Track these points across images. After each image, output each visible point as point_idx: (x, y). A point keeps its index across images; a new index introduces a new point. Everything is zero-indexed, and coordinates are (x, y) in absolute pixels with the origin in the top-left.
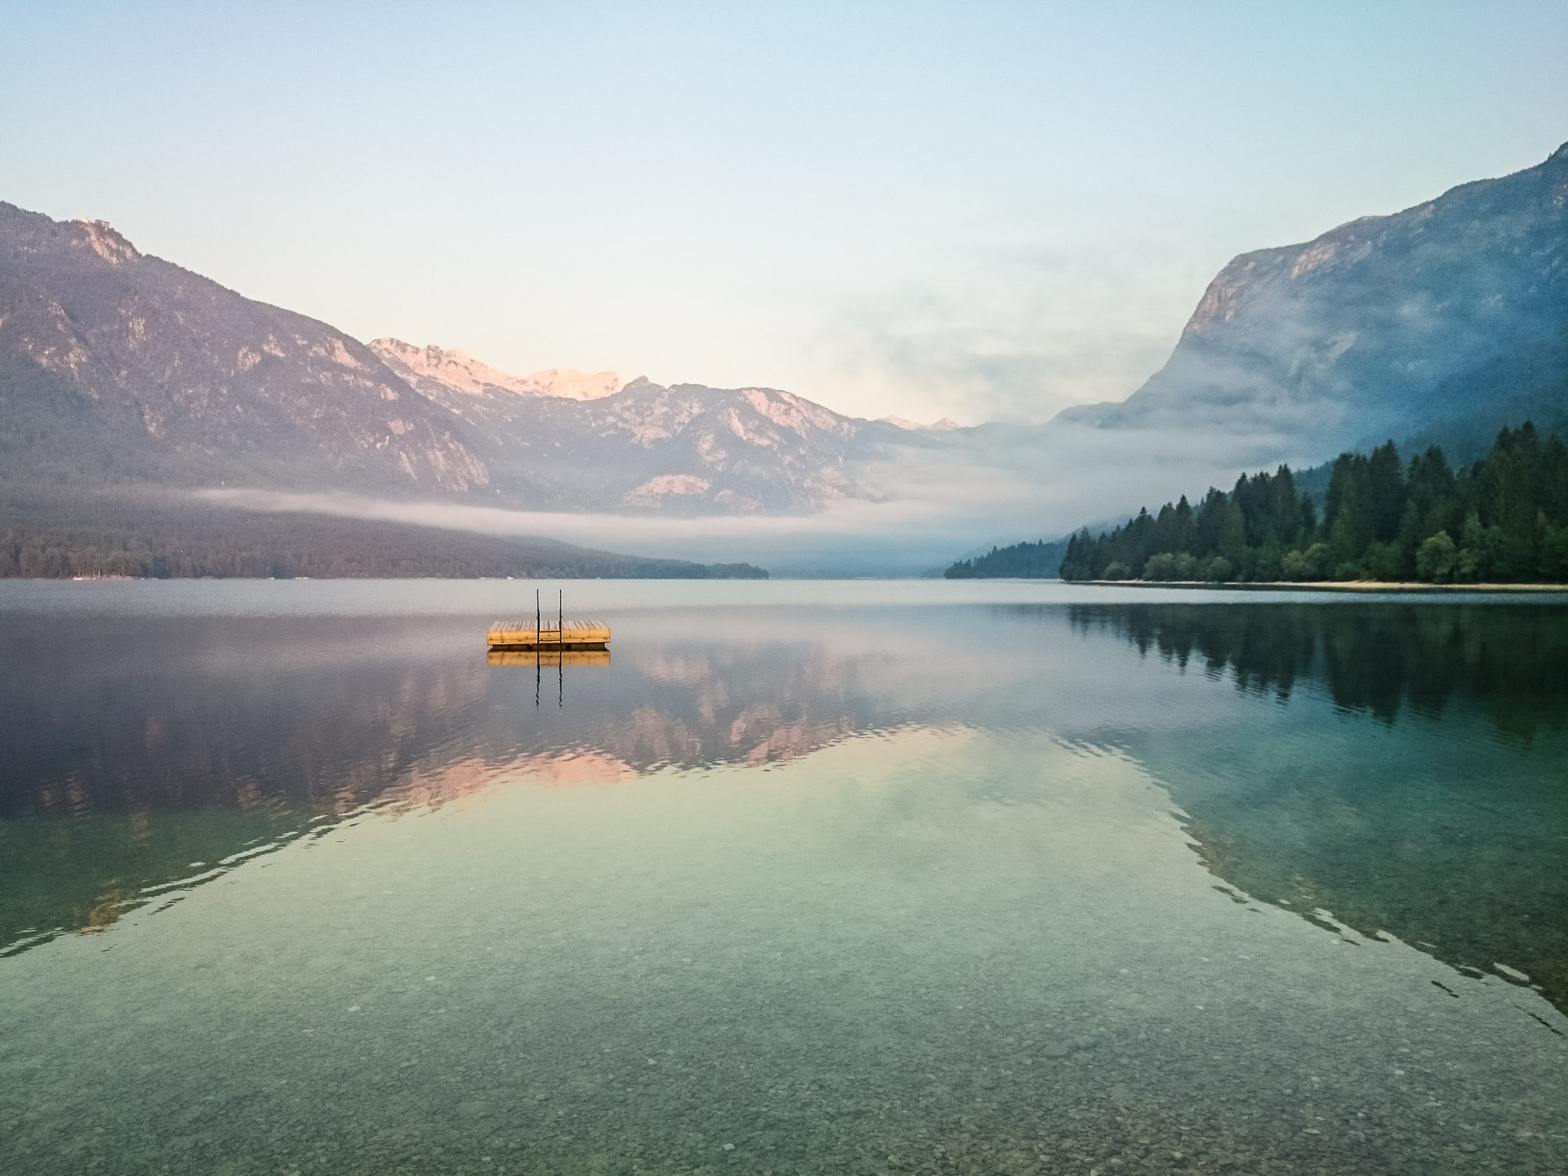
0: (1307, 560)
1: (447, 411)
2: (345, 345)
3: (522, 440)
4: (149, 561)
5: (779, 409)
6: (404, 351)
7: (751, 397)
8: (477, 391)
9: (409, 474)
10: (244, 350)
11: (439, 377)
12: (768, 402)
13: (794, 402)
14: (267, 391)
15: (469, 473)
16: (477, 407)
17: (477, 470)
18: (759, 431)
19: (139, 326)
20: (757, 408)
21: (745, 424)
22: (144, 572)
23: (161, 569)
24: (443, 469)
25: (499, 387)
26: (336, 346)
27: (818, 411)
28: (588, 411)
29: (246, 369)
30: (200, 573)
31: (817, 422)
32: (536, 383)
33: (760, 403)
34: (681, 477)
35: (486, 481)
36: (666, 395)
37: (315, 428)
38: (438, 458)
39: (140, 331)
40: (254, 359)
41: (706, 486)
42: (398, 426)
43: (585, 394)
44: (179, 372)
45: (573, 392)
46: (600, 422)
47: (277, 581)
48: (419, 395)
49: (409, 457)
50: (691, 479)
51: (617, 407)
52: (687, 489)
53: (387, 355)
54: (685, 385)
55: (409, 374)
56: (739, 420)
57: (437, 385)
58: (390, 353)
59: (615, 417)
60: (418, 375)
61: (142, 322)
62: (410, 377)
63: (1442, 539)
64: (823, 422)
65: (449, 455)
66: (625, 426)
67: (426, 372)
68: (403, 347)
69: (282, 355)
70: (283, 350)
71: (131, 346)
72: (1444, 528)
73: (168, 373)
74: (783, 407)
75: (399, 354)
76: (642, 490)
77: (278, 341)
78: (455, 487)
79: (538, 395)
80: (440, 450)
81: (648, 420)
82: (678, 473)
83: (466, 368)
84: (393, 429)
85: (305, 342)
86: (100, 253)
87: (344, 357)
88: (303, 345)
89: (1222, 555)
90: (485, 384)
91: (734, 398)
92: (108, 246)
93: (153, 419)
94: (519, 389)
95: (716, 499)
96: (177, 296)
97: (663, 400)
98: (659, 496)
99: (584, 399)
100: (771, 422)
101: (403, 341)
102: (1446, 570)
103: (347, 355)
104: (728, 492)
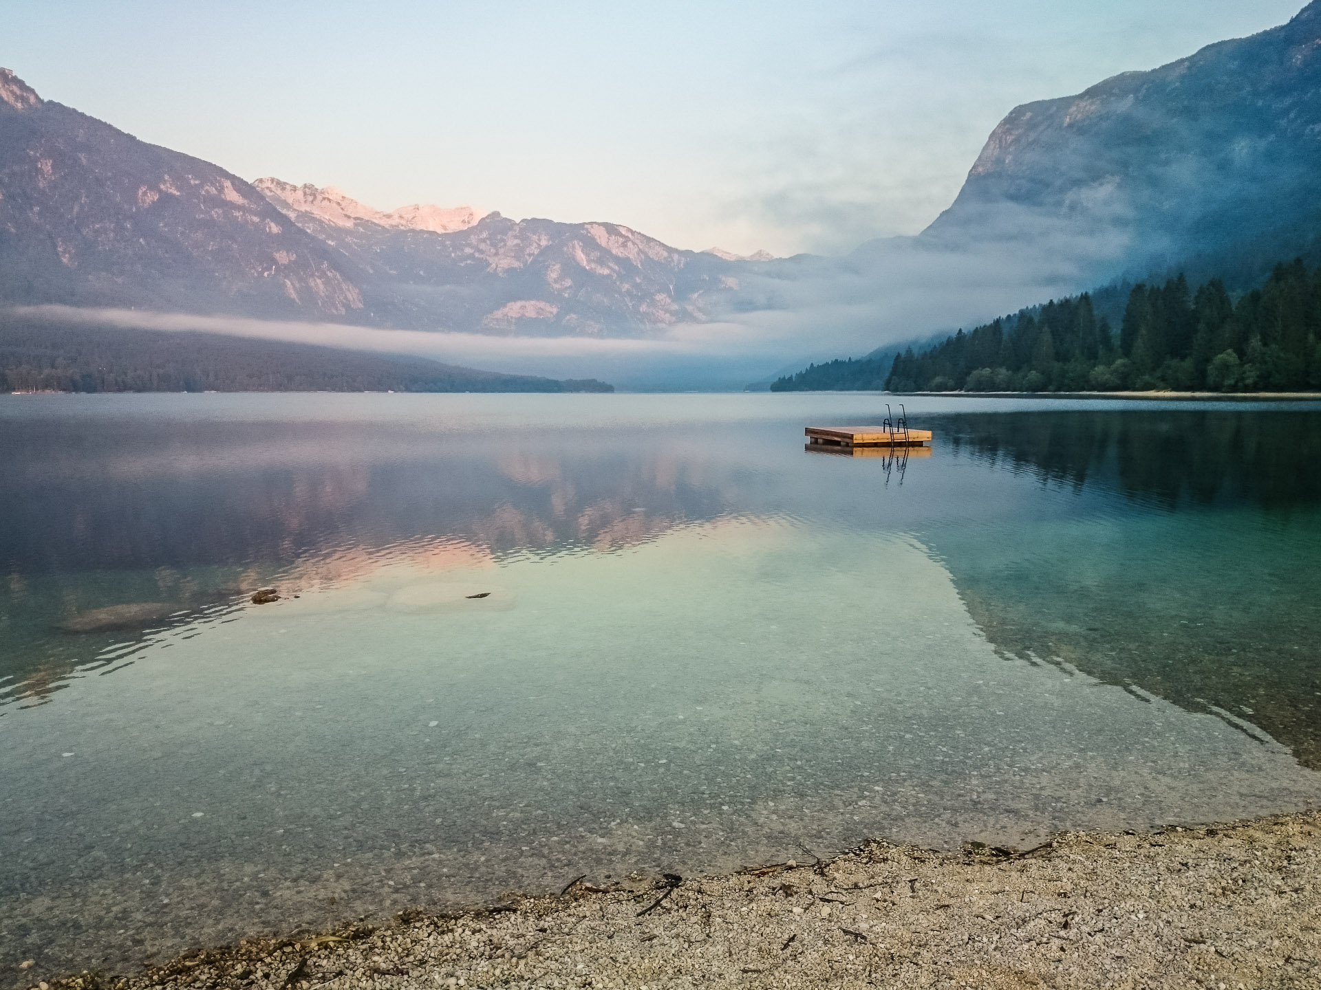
0: (1111, 374)
1: (324, 242)
2: (233, 184)
3: (391, 269)
4: (77, 377)
5: (617, 242)
6: (283, 189)
7: (592, 231)
8: (349, 224)
9: (293, 300)
10: (144, 189)
11: (315, 212)
12: (607, 235)
13: (630, 236)
14: (165, 226)
15: (346, 298)
16: (348, 239)
17: (352, 294)
18: (601, 262)
19: (47, 166)
20: (598, 241)
21: (587, 255)
22: (73, 386)
23: (88, 384)
24: (323, 294)
25: (368, 221)
26: (225, 185)
27: (652, 244)
28: (448, 243)
29: (146, 205)
30: (122, 387)
31: (651, 254)
32: (401, 217)
33: (601, 237)
34: (533, 302)
35: (361, 306)
36: (517, 228)
37: (210, 258)
38: (318, 285)
39: (48, 171)
40: (152, 197)
41: (555, 310)
42: (282, 257)
43: (444, 227)
44: (86, 209)
45: (433, 226)
46: (459, 253)
47: (190, 394)
48: (298, 228)
49: (292, 284)
50: (542, 304)
51: (473, 239)
52: (538, 313)
53: (269, 194)
54: (534, 220)
55: (288, 210)
56: (582, 251)
57: (313, 219)
58: (271, 191)
59: (472, 248)
60: (296, 210)
61: (50, 162)
62: (290, 213)
63: (1230, 356)
64: (655, 253)
65: (327, 282)
66: (482, 256)
67: (304, 208)
68: (282, 185)
69: (178, 194)
70: (178, 189)
71: (41, 185)
72: (1230, 347)
73: (76, 209)
74: (621, 240)
75: (279, 192)
76: (499, 314)
77: (173, 180)
78: (334, 311)
79: (402, 228)
80: (320, 278)
81: (501, 251)
82: (529, 299)
83: (339, 204)
84: (278, 259)
85: (197, 182)
86: (6, 99)
87: (232, 195)
88: (196, 185)
89: (1035, 369)
90: (356, 219)
91: (578, 232)
92: (12, 92)
93: (65, 252)
94: (385, 223)
95: (564, 322)
96: (79, 139)
97: (514, 233)
98: (513, 321)
99: (443, 231)
100: (609, 252)
101: (283, 180)
102: (1232, 382)
103: (235, 193)
104: (574, 316)
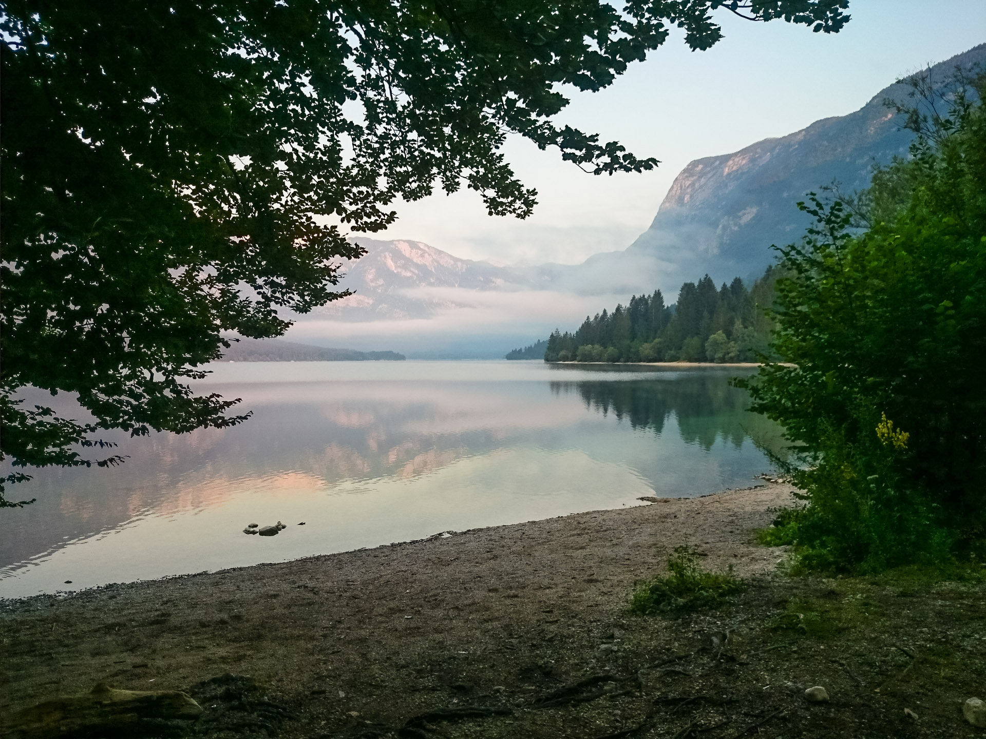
0: (652, 350)
5: (417, 254)
7: (399, 246)
12: (410, 249)
13: (427, 249)
18: (405, 267)
20: (404, 253)
21: (396, 263)
27: (442, 255)
31: (442, 262)
33: (405, 250)
34: (355, 296)
41: (371, 302)
52: (358, 303)
56: (392, 260)
63: (719, 336)
64: (446, 262)
72: (722, 329)
74: (420, 252)
89: (615, 346)
91: (389, 246)
95: (378, 310)
100: (411, 261)
102: (721, 355)
104: (385, 306)
